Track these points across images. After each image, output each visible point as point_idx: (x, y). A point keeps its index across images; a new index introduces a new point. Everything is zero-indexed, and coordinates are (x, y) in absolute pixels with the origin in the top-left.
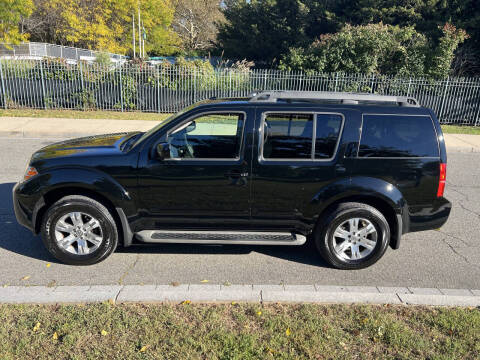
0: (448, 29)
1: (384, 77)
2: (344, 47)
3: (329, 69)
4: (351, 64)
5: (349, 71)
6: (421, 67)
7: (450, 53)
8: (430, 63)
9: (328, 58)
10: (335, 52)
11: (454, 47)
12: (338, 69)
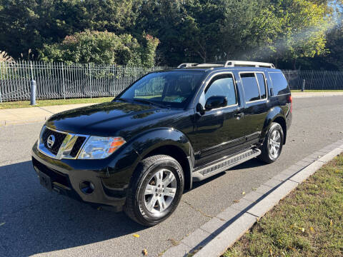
0: (149, 38)
1: (120, 67)
2: (92, 45)
3: (83, 60)
4: (98, 58)
5: (97, 63)
6: (140, 60)
7: (153, 52)
8: (144, 58)
9: (81, 53)
10: (86, 49)
11: (155, 49)
12: (90, 61)
